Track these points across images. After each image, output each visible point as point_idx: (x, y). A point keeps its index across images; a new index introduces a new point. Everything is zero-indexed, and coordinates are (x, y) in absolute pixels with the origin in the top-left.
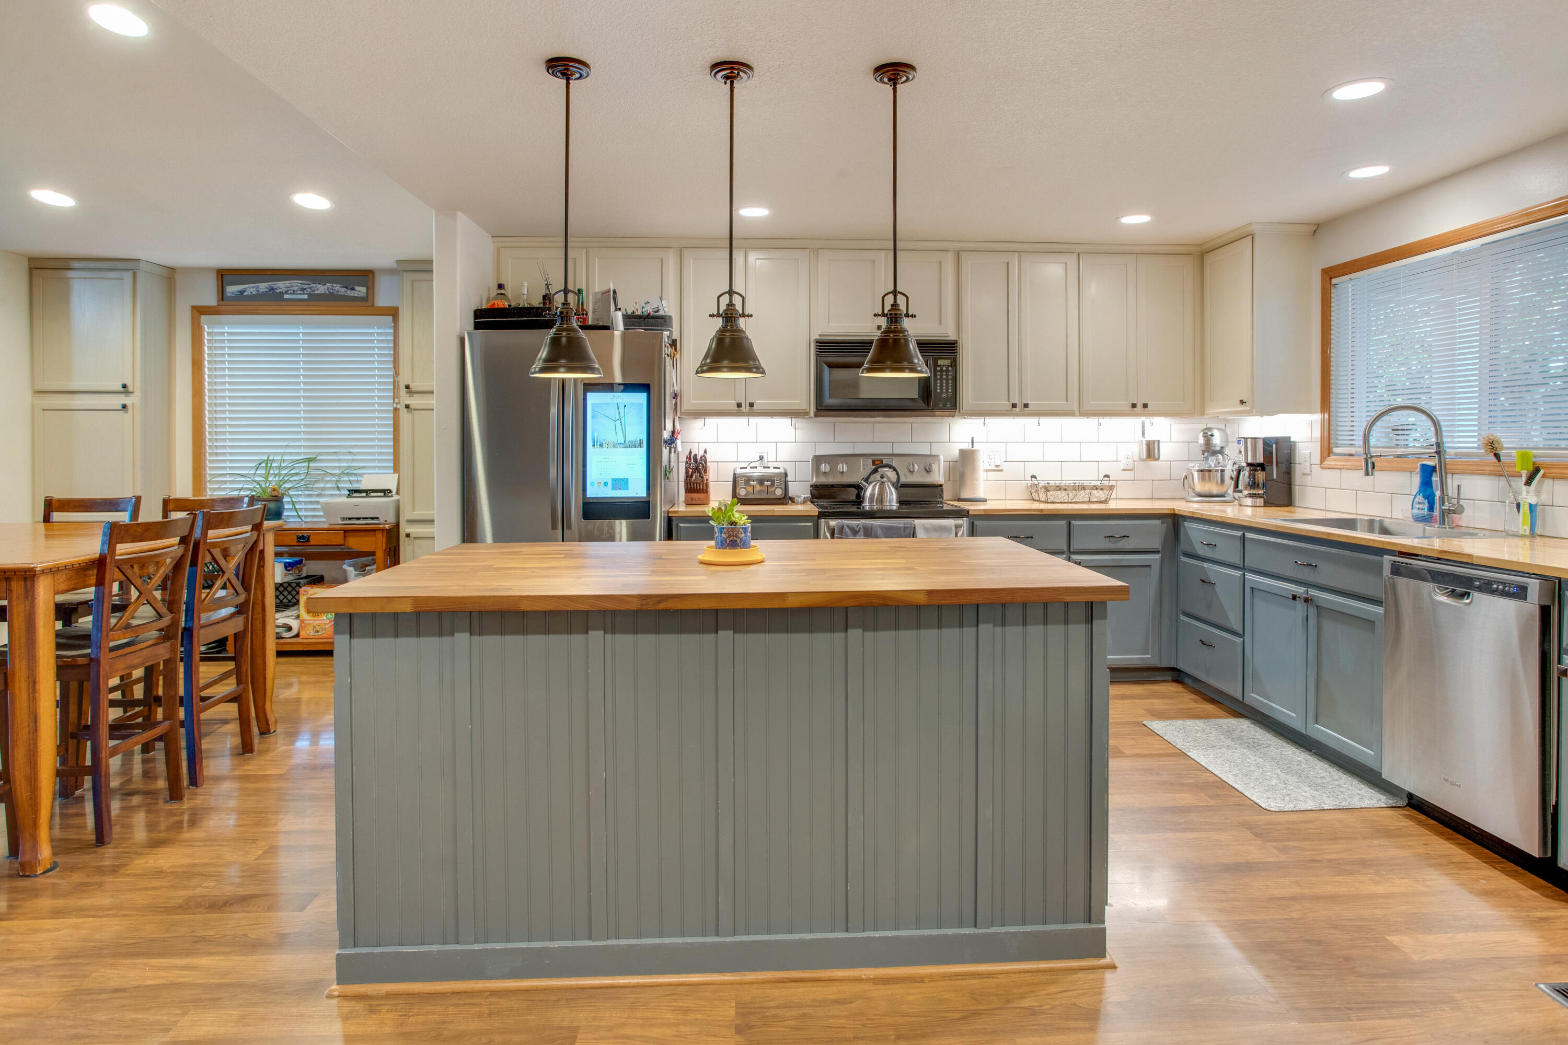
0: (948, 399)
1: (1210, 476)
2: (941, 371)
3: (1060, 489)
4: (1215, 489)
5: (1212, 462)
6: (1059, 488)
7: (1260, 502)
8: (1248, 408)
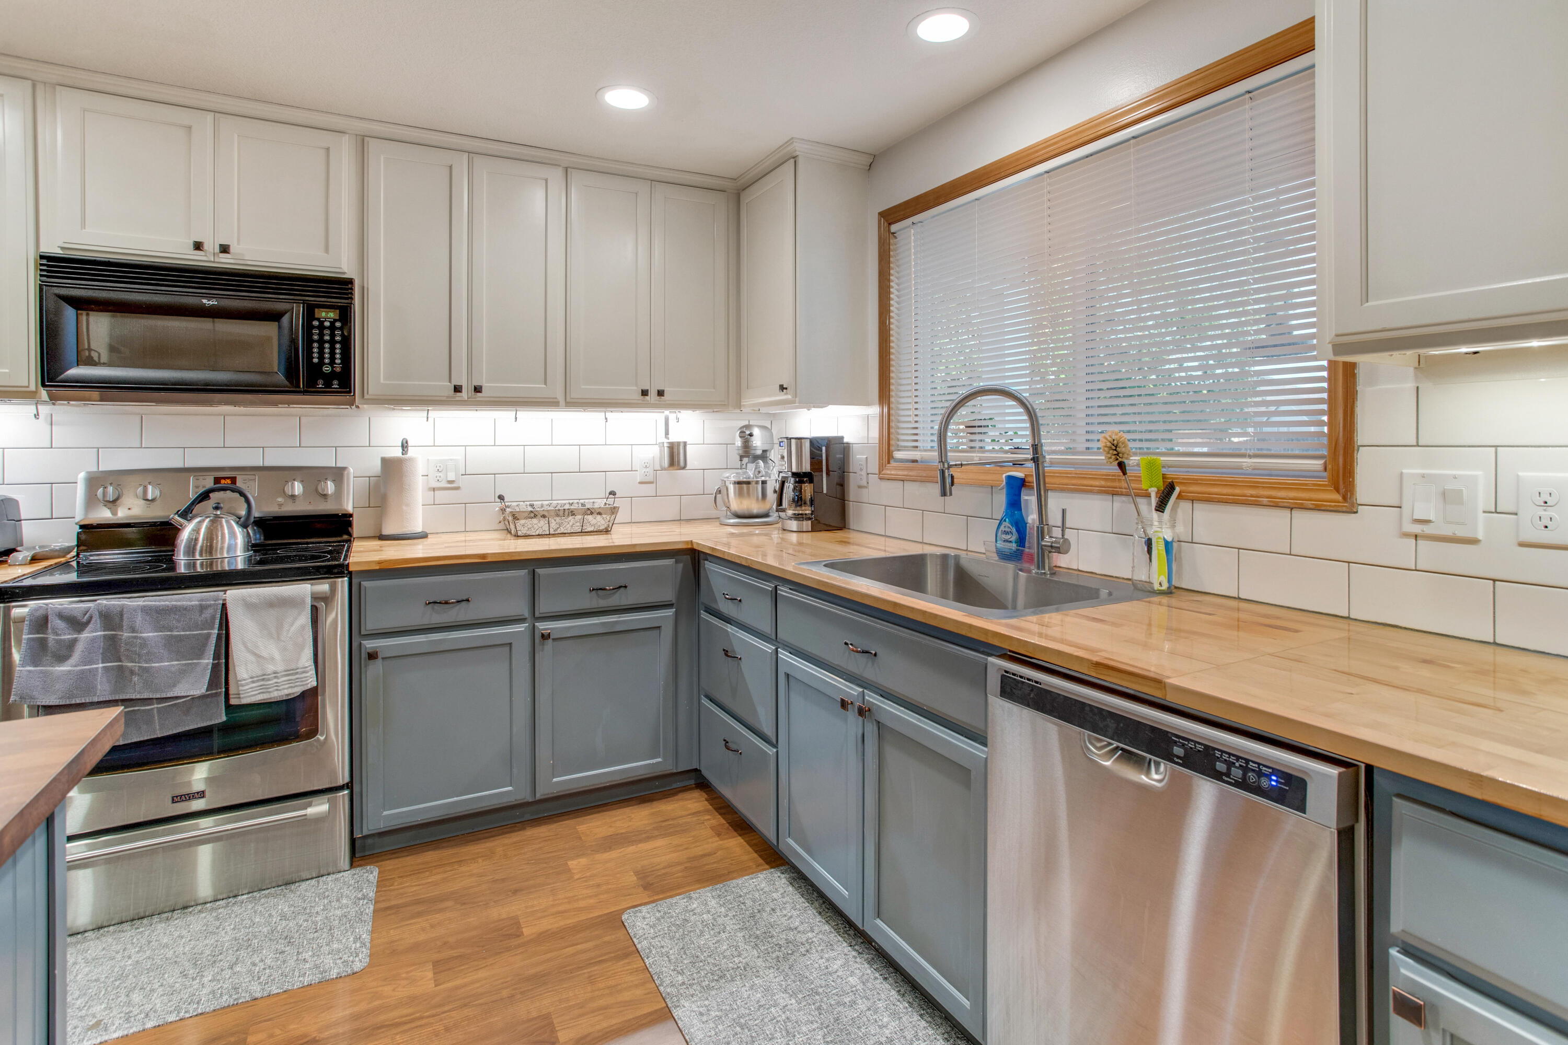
0: (333, 375)
1: (748, 489)
2: (321, 327)
3: (535, 516)
4: (756, 508)
5: (750, 472)
6: (533, 515)
7: (807, 525)
8: (789, 397)
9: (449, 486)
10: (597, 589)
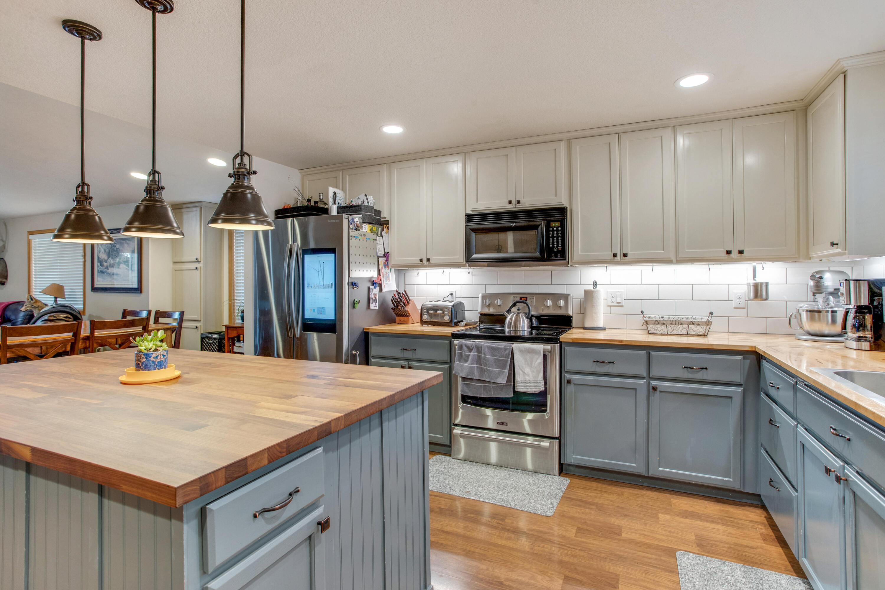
0: (558, 252)
1: (819, 316)
2: (553, 230)
3: (658, 323)
4: (827, 329)
5: (820, 304)
6: (657, 322)
7: (866, 345)
8: (839, 250)
9: (618, 305)
10: (687, 368)
